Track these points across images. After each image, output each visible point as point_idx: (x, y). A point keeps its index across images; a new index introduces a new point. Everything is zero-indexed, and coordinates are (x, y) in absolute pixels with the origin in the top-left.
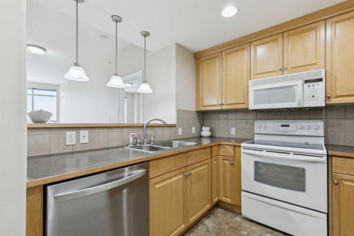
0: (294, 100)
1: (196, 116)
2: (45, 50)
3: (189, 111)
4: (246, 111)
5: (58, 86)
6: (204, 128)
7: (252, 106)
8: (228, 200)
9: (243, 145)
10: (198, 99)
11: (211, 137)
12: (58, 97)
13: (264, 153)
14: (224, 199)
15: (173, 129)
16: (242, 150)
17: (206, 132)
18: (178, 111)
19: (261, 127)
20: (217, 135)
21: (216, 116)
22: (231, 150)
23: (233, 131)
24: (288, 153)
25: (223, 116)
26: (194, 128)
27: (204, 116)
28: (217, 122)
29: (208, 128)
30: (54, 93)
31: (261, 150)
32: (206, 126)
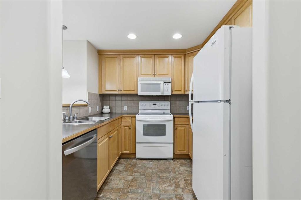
0: (160, 91)
1: (98, 97)
3: (95, 94)
6: (105, 107)
7: (140, 93)
8: (128, 152)
9: (136, 116)
10: (101, 84)
11: (110, 113)
13: (148, 119)
14: (125, 152)
15: (85, 108)
16: (137, 119)
17: (106, 109)
18: (89, 94)
19: (143, 105)
20: (114, 111)
21: (113, 98)
22: (129, 120)
23: (126, 108)
24: (159, 118)
25: (118, 98)
26: (98, 107)
27: (104, 98)
28: (114, 102)
29: (108, 107)
31: (147, 118)
32: (107, 105)
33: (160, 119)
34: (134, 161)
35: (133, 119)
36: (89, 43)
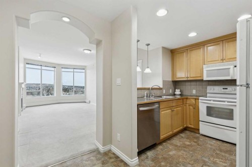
0: (229, 75)
1: (171, 83)
2: (90, 51)
3: (168, 81)
4: (202, 80)
5: (85, 66)
6: (176, 90)
7: (205, 78)
8: (192, 126)
9: (200, 98)
10: (173, 74)
11: (181, 95)
12: (85, 73)
13: (212, 102)
14: (190, 126)
15: (161, 91)
16: (200, 101)
17: (178, 92)
18: (163, 81)
19: (210, 89)
20: (184, 94)
21: (184, 83)
22: (193, 101)
23: (194, 92)
24: (224, 102)
25: (187, 84)
26: (171, 90)
27: (176, 83)
28: (184, 87)
29: (179, 90)
30: (84, 71)
31: (210, 100)
32: (178, 89)
33: (226, 103)
34: (198, 135)
35: (197, 100)
36: (164, 48)
